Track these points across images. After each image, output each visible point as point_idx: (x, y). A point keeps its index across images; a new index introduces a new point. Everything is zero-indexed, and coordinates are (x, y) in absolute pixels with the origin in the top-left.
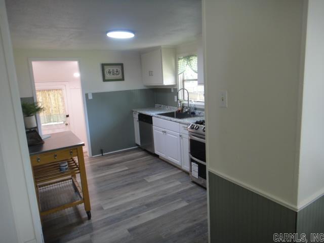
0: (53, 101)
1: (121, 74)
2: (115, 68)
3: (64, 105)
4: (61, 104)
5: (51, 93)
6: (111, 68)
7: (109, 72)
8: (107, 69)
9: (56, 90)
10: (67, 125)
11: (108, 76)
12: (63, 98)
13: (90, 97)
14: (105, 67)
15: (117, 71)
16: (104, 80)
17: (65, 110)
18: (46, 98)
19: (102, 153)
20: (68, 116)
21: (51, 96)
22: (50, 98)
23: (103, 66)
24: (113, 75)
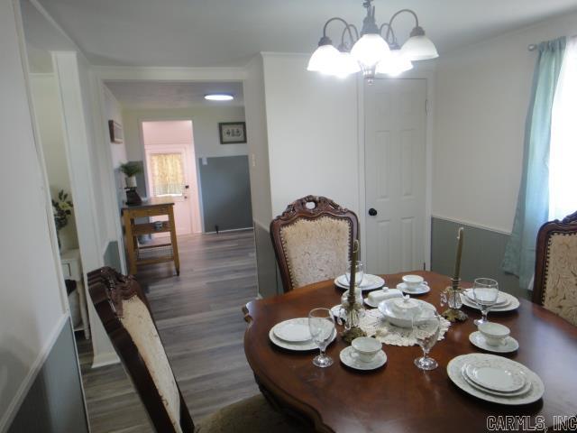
0: (170, 168)
1: (242, 135)
2: (235, 128)
3: (183, 173)
4: (179, 171)
5: (169, 158)
6: (230, 128)
7: (228, 133)
8: (225, 129)
9: (175, 154)
10: (186, 197)
11: (226, 138)
12: (182, 164)
13: (205, 163)
14: (223, 127)
15: (238, 132)
16: (222, 142)
17: (184, 179)
18: (162, 163)
19: (217, 230)
20: (187, 187)
21: (169, 161)
22: (166, 163)
23: (221, 125)
24: (233, 135)
